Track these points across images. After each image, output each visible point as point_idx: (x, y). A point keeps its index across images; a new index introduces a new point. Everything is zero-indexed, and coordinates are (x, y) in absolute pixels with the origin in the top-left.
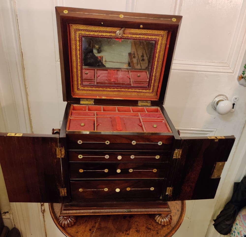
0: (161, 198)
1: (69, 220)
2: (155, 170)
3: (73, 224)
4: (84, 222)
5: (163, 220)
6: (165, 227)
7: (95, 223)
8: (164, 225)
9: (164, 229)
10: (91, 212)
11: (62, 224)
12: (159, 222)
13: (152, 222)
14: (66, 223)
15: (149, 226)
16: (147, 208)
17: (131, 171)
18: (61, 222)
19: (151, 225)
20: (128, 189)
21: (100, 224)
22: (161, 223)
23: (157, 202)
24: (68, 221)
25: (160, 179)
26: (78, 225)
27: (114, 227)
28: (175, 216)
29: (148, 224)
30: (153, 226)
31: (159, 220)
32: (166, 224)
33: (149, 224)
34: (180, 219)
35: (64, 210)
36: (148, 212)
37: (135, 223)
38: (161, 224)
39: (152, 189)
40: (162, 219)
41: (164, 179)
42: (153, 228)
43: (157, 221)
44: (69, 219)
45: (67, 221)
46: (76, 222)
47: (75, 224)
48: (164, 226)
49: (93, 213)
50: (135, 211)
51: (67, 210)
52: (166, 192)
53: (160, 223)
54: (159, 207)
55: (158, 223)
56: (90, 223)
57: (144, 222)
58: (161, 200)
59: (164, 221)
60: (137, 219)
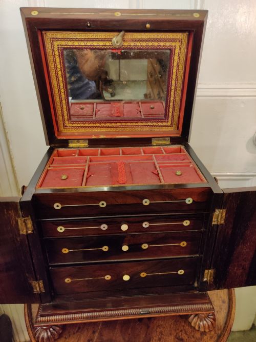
0: (196, 285)
1: (50, 331)
2: (184, 244)
3: (56, 337)
4: (75, 332)
5: (201, 323)
6: (206, 335)
7: (94, 332)
8: (205, 331)
9: (205, 337)
10: (84, 318)
11: (38, 337)
12: (195, 326)
13: (184, 326)
14: (45, 335)
15: (180, 334)
16: (174, 306)
17: (145, 246)
18: (37, 335)
19: (184, 331)
20: (143, 275)
21: (101, 335)
22: (199, 328)
23: (191, 292)
24: (49, 334)
25: (192, 256)
26: (65, 338)
27: (124, 339)
28: (220, 312)
29: (178, 329)
30: (186, 333)
31: (196, 323)
32: (207, 330)
33: (180, 330)
34: (229, 319)
35: (42, 316)
36: (177, 311)
37: (157, 329)
38: (198, 331)
39: (181, 272)
40: (201, 321)
41: (198, 255)
42: (187, 338)
43: (193, 324)
44: (51, 329)
45: (47, 334)
46: (62, 333)
47: (60, 336)
48: (204, 333)
49: (87, 318)
50: (156, 310)
51: (45, 316)
52: (203, 277)
53: (197, 328)
54: (194, 302)
55: (194, 328)
56: (85, 333)
57: (172, 326)
58: (195, 289)
59: (204, 325)
60: (160, 322)
